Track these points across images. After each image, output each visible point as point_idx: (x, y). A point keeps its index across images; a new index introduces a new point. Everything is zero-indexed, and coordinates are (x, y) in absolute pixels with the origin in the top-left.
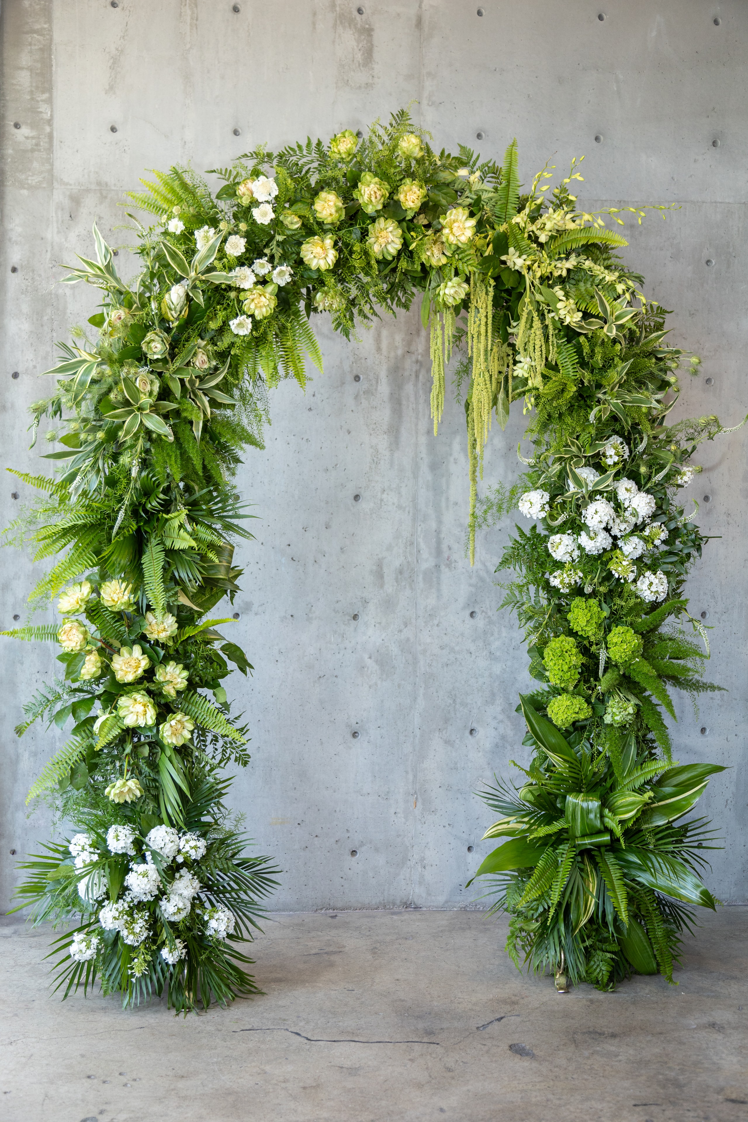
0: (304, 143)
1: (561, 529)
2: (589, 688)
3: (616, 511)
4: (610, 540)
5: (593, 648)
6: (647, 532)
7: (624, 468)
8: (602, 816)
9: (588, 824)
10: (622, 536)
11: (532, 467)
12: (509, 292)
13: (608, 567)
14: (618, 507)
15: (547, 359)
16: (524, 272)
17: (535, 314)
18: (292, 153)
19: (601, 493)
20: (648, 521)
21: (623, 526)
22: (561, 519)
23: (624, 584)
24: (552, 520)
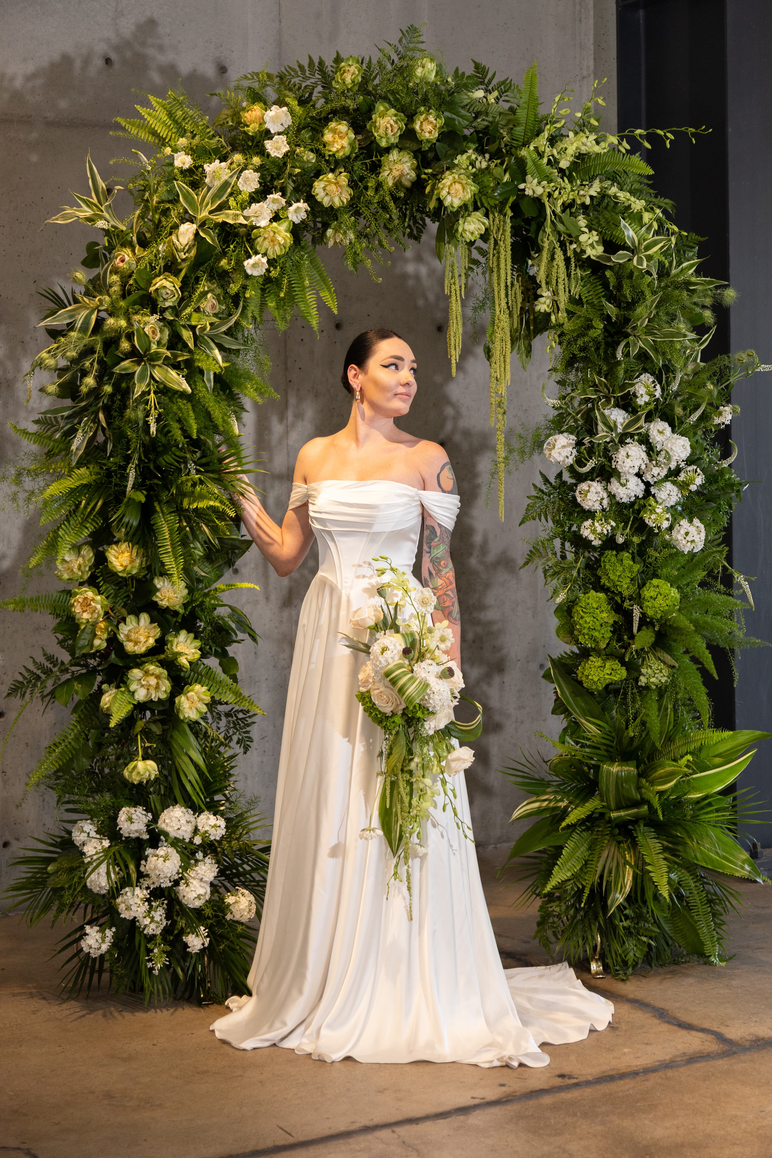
0: (305, 63)
1: (589, 477)
2: (621, 647)
3: (649, 455)
4: (642, 487)
5: (626, 604)
6: (682, 477)
7: (656, 408)
8: (639, 788)
9: (623, 795)
10: (655, 482)
11: (557, 409)
12: (528, 221)
13: (640, 515)
14: (651, 450)
15: (570, 291)
16: (545, 200)
17: (557, 245)
18: (292, 73)
19: (632, 436)
20: (683, 465)
21: (656, 471)
22: (590, 465)
23: (657, 534)
24: (581, 467)
